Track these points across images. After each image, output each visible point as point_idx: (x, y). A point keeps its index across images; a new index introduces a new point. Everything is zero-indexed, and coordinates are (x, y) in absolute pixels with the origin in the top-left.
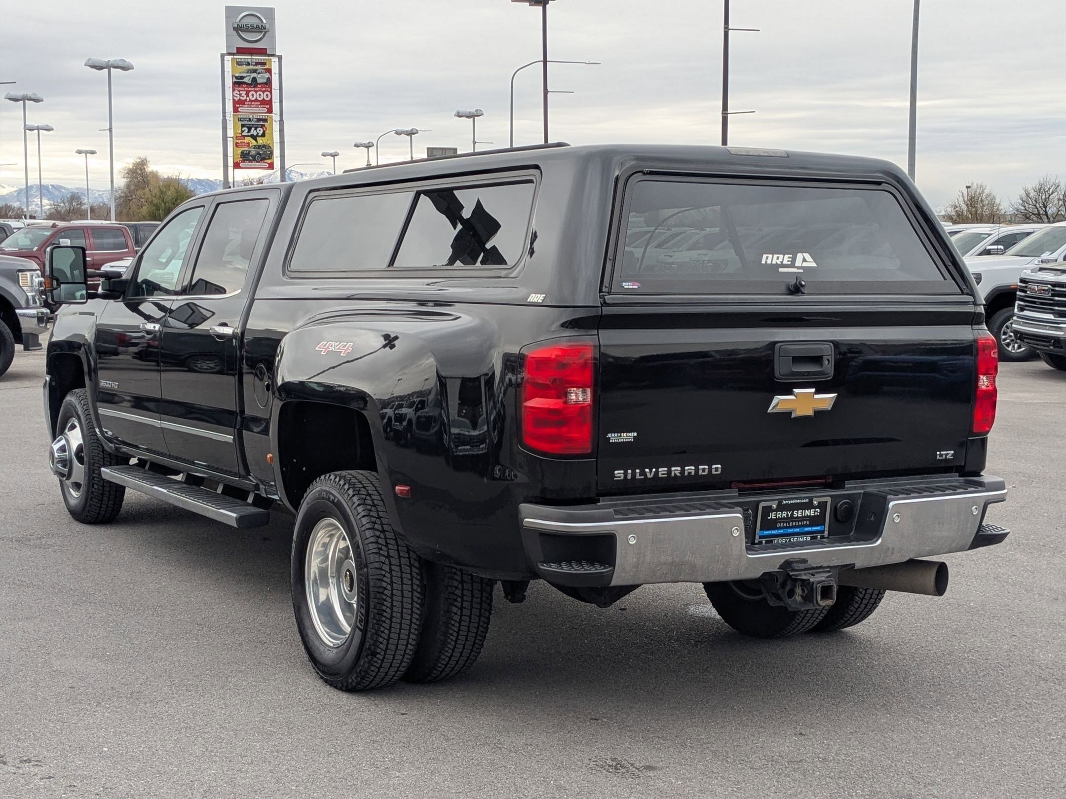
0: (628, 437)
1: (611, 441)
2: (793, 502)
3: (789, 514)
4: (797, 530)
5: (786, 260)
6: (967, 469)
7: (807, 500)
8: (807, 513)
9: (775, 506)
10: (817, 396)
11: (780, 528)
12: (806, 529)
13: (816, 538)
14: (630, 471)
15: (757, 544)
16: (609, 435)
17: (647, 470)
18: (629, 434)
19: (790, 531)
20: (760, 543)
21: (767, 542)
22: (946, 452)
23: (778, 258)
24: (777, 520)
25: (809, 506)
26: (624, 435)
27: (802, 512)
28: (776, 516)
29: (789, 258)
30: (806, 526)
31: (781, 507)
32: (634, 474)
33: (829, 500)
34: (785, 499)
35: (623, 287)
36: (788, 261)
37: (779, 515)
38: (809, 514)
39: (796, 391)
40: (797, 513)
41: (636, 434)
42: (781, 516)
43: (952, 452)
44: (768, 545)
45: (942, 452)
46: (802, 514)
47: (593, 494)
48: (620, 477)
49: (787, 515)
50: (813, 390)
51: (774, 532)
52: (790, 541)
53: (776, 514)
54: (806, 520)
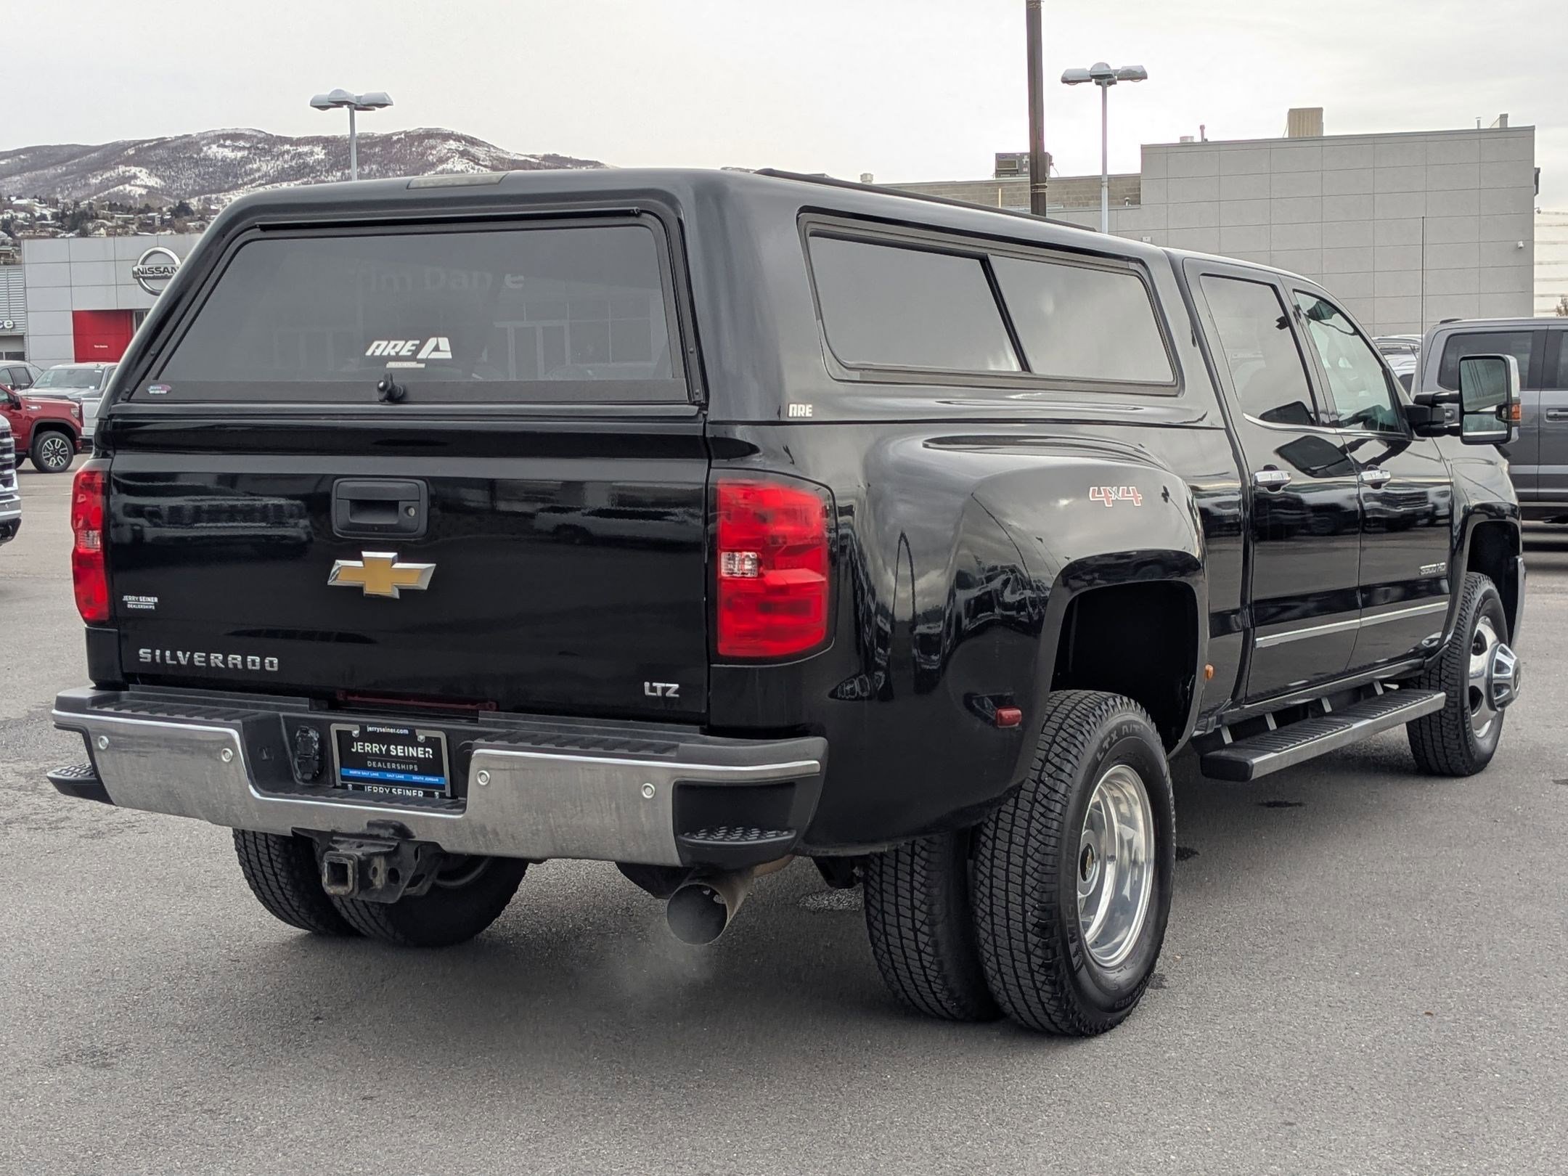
0: (148, 602)
1: (129, 606)
2: (384, 730)
3: (384, 749)
4: (401, 777)
5: (406, 348)
6: (714, 722)
7: (406, 732)
8: (412, 751)
9: (356, 733)
10: (398, 565)
11: (372, 769)
12: (416, 778)
13: (432, 795)
14: (158, 652)
15: (338, 787)
16: (126, 598)
17: (180, 654)
18: (149, 599)
19: (390, 776)
20: (345, 787)
21: (355, 787)
22: (663, 685)
23: (395, 346)
24: (366, 756)
25: (411, 740)
26: (142, 599)
27: (404, 749)
28: (364, 749)
29: (413, 345)
30: (413, 772)
31: (366, 737)
32: (163, 656)
33: (442, 736)
34: (372, 725)
35: (148, 392)
36: (409, 351)
37: (368, 747)
38: (415, 755)
39: (365, 554)
40: (396, 749)
41: (156, 600)
42: (372, 749)
43: (676, 686)
44: (356, 791)
45: (654, 684)
46: (404, 752)
47: (119, 679)
48: (146, 658)
49: (380, 750)
50: (392, 555)
51: (365, 774)
52: (391, 792)
53: (364, 746)
54: (413, 764)
